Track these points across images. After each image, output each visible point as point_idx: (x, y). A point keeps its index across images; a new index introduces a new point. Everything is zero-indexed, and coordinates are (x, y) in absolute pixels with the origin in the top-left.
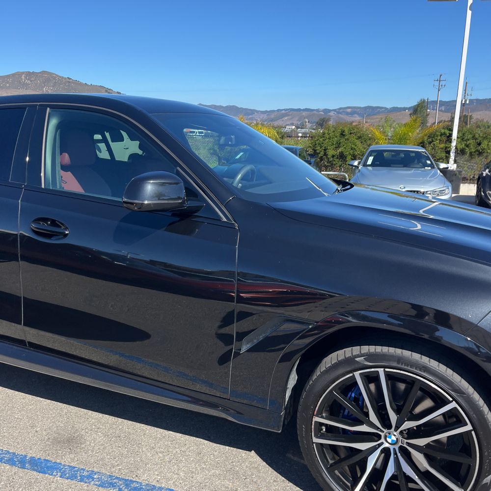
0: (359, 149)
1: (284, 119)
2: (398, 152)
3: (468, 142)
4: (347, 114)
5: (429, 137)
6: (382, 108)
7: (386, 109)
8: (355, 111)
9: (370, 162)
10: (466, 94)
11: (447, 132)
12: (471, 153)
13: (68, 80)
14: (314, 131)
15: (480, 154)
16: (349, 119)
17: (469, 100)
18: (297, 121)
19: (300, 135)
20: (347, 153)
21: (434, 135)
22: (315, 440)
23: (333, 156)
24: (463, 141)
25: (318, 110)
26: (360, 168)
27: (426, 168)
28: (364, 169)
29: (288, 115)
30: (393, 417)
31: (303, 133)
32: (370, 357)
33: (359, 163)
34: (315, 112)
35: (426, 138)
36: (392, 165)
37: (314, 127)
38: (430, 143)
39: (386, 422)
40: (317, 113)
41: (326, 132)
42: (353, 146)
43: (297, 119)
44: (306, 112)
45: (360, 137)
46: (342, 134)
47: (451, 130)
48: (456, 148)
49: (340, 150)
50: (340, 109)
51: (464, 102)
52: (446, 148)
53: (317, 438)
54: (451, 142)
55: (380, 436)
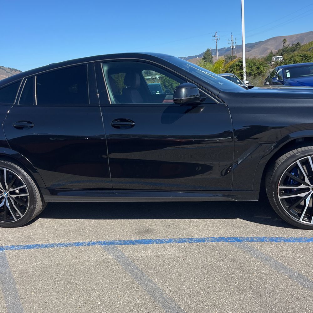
3: (252, 68)
5: (230, 68)
10: (233, 43)
11: (240, 64)
12: (255, 75)
15: (259, 74)
21: (233, 66)
22: (280, 198)
24: (249, 68)
35: (228, 69)
38: (231, 71)
47: (242, 62)
48: (246, 72)
51: (232, 48)
52: (241, 73)
53: (281, 196)
54: (243, 69)
55: (310, 188)
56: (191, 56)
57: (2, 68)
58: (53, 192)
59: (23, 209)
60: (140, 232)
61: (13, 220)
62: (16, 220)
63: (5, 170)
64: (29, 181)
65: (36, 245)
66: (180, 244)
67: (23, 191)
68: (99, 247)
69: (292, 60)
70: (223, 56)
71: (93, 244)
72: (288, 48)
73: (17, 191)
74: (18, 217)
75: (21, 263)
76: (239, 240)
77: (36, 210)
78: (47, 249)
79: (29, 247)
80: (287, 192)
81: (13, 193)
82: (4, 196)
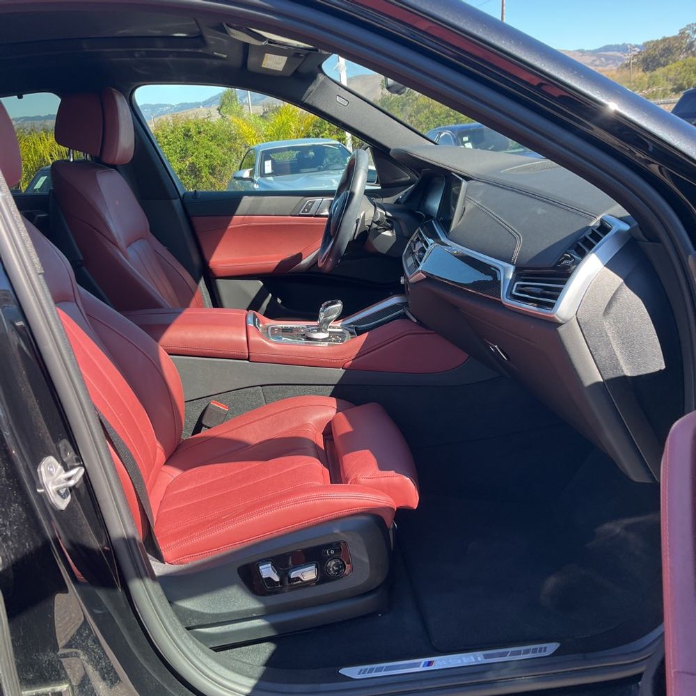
0: (218, 155)
9: (268, 169)
23: (180, 171)
33: (252, 173)
45: (213, 138)
46: (187, 135)
49: (189, 160)
56: (186, 103)
69: (451, 116)
72: (392, 99)
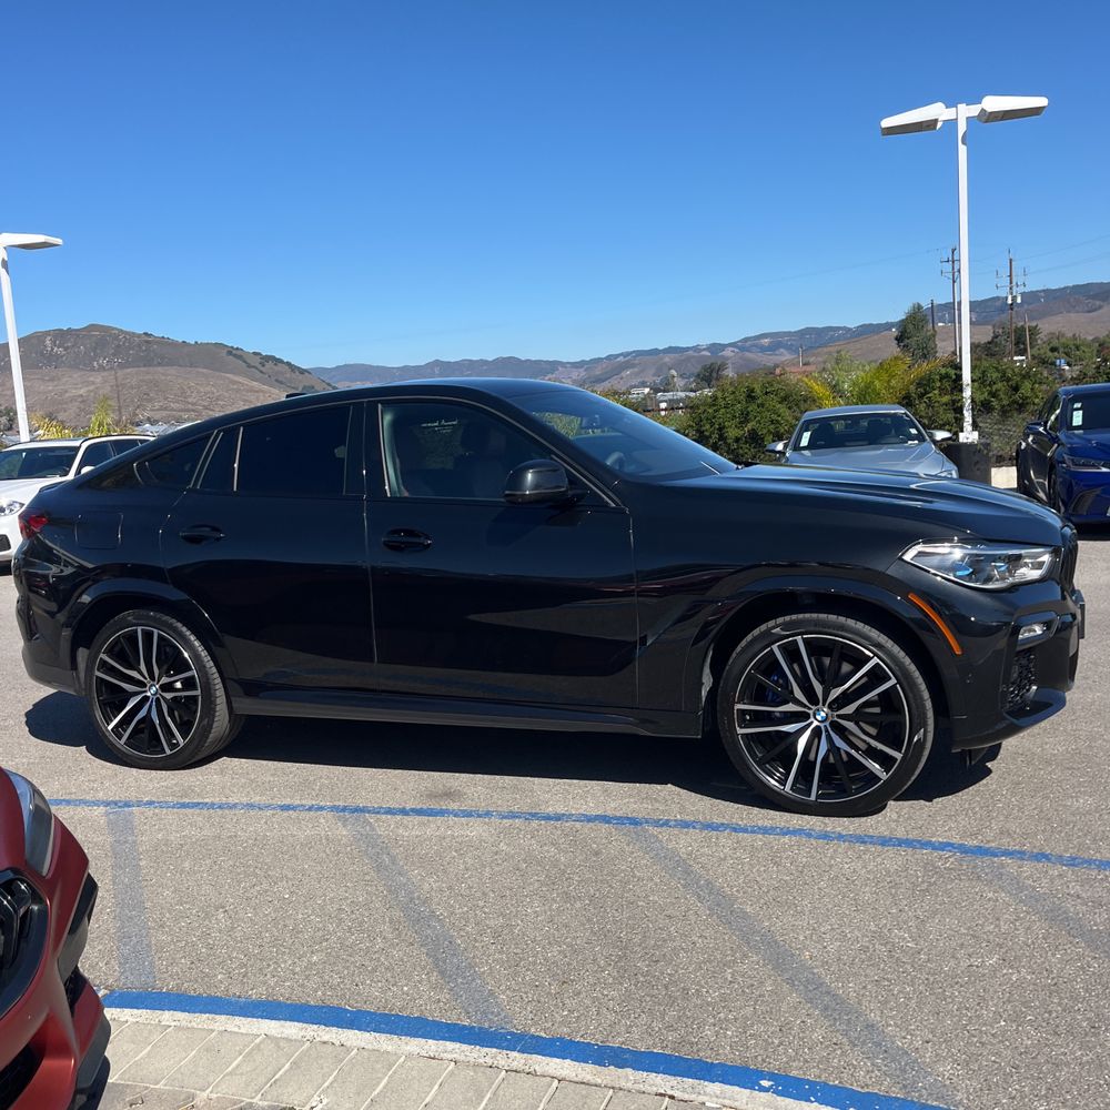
0: (787, 421)
1: (624, 374)
2: (856, 419)
3: (995, 388)
4: (763, 349)
5: (919, 385)
6: (839, 328)
7: (848, 330)
8: (778, 341)
9: (805, 442)
10: (1014, 283)
12: (1002, 408)
13: (147, 338)
14: (692, 394)
15: (1020, 407)
16: (768, 360)
17: (1023, 294)
18: (654, 376)
19: (663, 405)
20: (765, 431)
21: (928, 381)
22: (740, 731)
23: (737, 440)
24: (985, 386)
25: (696, 349)
26: (787, 455)
27: (910, 442)
28: (796, 455)
29: (633, 366)
30: (818, 688)
31: (669, 402)
32: (785, 626)
33: (786, 446)
34: (691, 352)
35: (912, 388)
36: (847, 444)
37: (693, 386)
38: (921, 396)
39: (813, 699)
40: (696, 354)
41: (719, 394)
42: (774, 417)
43: (653, 371)
44: (672, 356)
45: (784, 399)
46: (751, 396)
48: (973, 401)
49: (750, 426)
50: (746, 340)
51: (1010, 302)
52: (954, 402)
53: (741, 727)
54: (961, 391)
55: (809, 714)
57: (234, 352)
58: (252, 689)
59: (185, 728)
60: (432, 796)
61: (163, 751)
62: (168, 752)
63: (156, 631)
64: (202, 661)
65: (199, 804)
66: (505, 821)
67: (189, 684)
68: (330, 815)
70: (990, 327)
71: (321, 808)
73: (178, 685)
74: (173, 746)
75: (160, 830)
76: (634, 822)
77: (213, 731)
78: (220, 812)
79: (184, 806)
80: (759, 719)
81: (168, 687)
82: (149, 694)
